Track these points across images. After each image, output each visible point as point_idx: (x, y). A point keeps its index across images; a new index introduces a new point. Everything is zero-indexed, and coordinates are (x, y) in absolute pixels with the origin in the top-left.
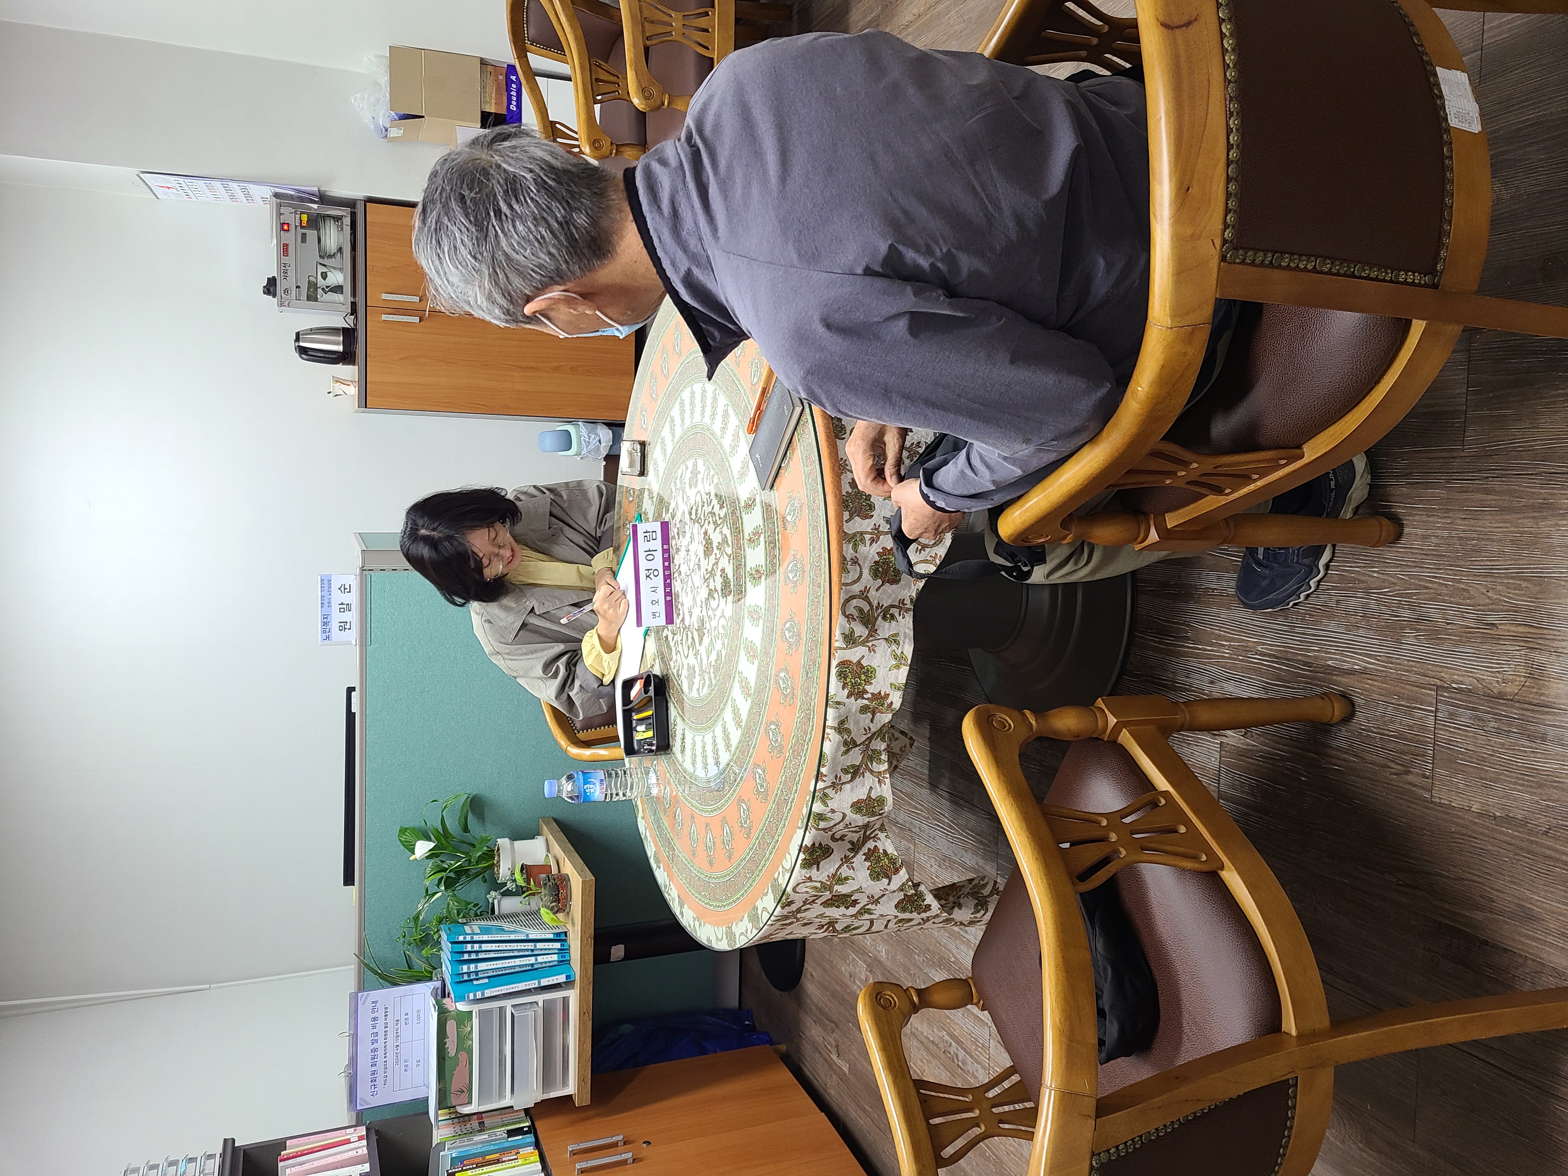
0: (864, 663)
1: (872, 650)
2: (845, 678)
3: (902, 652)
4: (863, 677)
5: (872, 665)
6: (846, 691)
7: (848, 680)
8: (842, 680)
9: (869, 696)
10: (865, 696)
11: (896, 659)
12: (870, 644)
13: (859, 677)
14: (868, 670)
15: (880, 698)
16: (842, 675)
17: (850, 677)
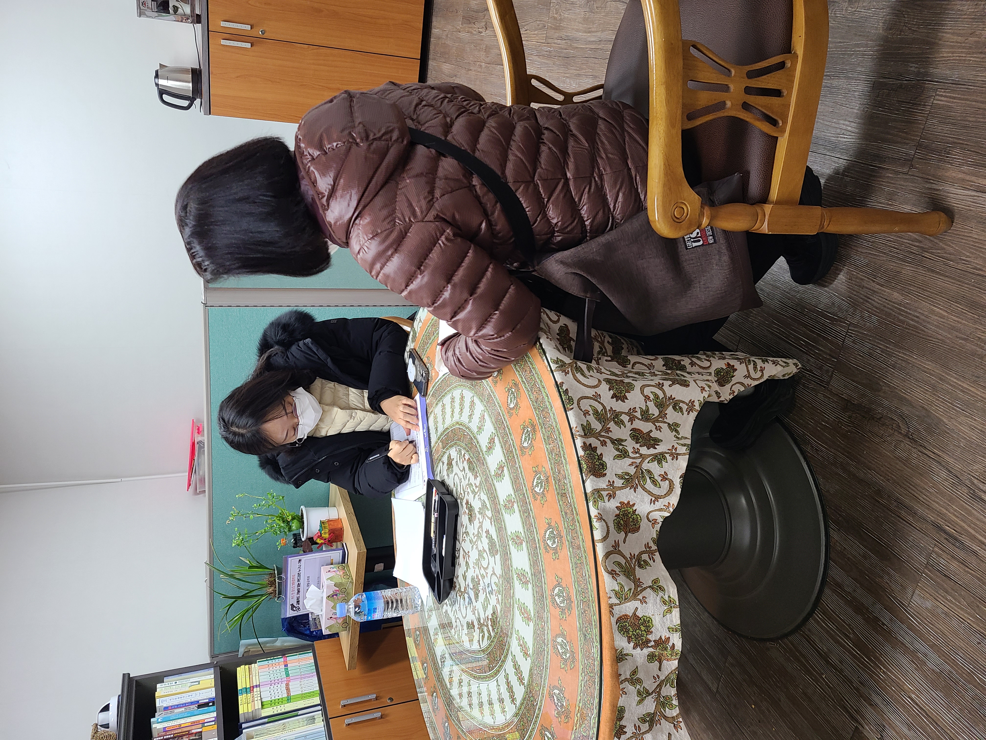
0: (640, 614)
1: (643, 601)
2: (628, 632)
3: (669, 597)
4: (643, 628)
5: (646, 615)
6: (632, 644)
7: (631, 633)
8: (625, 635)
9: (653, 643)
10: (649, 645)
11: (665, 604)
12: (640, 597)
13: (640, 629)
14: (644, 621)
15: (661, 643)
16: (623, 630)
17: (631, 630)
